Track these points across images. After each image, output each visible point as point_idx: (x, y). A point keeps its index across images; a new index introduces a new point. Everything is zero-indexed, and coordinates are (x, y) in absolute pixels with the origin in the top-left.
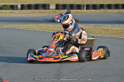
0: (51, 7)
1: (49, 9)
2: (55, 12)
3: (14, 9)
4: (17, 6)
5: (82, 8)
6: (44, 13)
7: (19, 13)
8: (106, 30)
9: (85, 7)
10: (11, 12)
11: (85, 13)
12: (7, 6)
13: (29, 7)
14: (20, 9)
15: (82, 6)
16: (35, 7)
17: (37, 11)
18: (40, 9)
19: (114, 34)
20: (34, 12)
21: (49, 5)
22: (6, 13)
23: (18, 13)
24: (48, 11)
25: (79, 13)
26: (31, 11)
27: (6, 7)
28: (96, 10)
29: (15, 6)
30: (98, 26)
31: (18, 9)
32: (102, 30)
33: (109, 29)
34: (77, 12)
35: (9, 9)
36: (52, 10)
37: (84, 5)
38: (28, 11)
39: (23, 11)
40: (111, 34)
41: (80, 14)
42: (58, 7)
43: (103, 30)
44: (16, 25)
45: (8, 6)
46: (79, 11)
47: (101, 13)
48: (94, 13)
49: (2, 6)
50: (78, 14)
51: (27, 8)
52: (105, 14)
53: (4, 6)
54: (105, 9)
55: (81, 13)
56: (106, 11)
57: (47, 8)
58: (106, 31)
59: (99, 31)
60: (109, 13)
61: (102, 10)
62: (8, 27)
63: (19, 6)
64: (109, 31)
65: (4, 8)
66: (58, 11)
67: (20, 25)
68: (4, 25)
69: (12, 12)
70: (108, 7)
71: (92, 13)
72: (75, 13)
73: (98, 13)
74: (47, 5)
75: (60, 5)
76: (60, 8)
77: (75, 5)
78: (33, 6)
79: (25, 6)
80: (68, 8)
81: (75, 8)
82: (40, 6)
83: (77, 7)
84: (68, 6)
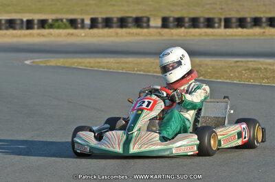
0: (152, 23)
1: (148, 27)
2: (160, 34)
3: (76, 28)
4: (83, 20)
5: (216, 25)
6: (137, 34)
7: (85, 36)
8: (253, 69)
9: (223, 24)
10: (68, 34)
11: (221, 35)
12: (62, 20)
13: (108, 23)
14: (89, 26)
15: (217, 20)
16: (119, 24)
17: (124, 30)
18: (129, 27)
19: (267, 79)
20: (117, 34)
21: (148, 20)
23: (83, 34)
24: (145, 30)
25: (208, 35)
26: (111, 30)
27: (60, 22)
28: (245, 30)
29: (79, 21)
30: (242, 61)
31: (86, 26)
32: (245, 70)
33: (260, 69)
34: (205, 32)
35: (66, 28)
36: (155, 30)
37: (220, 20)
38: (106, 31)
39: (95, 31)
40: (261, 78)
41: (212, 37)
42: (165, 23)
43: (249, 69)
44: (75, 60)
45: (64, 20)
46: (209, 31)
47: (254, 35)
48: (240, 36)
49: (53, 20)
50: (206, 38)
51: (104, 24)
52: (262, 38)
53: (57, 20)
54: (264, 28)
55: (213, 35)
56: (264, 32)
57: (145, 25)
58: (254, 72)
59: (238, 72)
60: (270, 35)
61: (257, 30)
62: (58, 64)
63: (87, 22)
64: (259, 73)
65: (56, 24)
66: (166, 30)
67: (83, 60)
68: (52, 60)
69: (72, 34)
70: (269, 23)
71: (236, 35)
72: (201, 35)
73: (247, 35)
74: (145, 19)
75: (171, 19)
76: (171, 25)
77: (202, 20)
78: (115, 20)
79: (100, 20)
80: (187, 25)
81: (201, 25)
82: (130, 20)
83: (206, 23)
84: (187, 20)
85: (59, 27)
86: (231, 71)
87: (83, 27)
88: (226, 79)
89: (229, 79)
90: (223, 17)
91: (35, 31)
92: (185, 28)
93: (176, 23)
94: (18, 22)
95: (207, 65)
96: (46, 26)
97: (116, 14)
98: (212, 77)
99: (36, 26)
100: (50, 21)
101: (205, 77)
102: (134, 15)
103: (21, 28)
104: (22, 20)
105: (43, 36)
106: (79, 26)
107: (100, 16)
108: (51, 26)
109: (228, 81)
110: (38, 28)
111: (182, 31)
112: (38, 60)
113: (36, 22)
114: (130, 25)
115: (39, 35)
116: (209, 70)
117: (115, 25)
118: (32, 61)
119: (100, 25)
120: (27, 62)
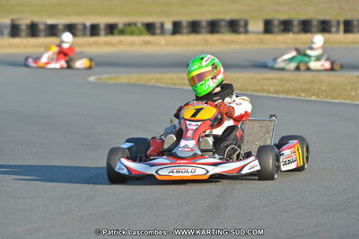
0: (251, 27)
1: (246, 32)
2: (261, 42)
3: (153, 34)
4: (162, 25)
5: (334, 29)
6: (232, 42)
7: (167, 44)
9: (342, 27)
10: (145, 42)
11: (340, 43)
12: (135, 24)
13: (194, 27)
14: (171, 32)
15: (334, 23)
16: (209, 29)
17: (215, 37)
18: (222, 33)
20: (206, 42)
21: (246, 23)
22: (132, 44)
23: (163, 42)
24: (242, 37)
27: (133, 27)
29: (158, 25)
31: (166, 32)
35: (140, 33)
36: (255, 36)
37: (338, 22)
38: (193, 37)
39: (178, 38)
42: (268, 27)
45: (139, 25)
49: (124, 24)
51: (190, 28)
53: (129, 25)
57: (242, 29)
62: (132, 81)
63: (169, 26)
65: (129, 29)
66: (269, 37)
69: (149, 42)
74: (242, 23)
75: (276, 23)
76: (276, 29)
77: (315, 23)
78: (204, 24)
79: (185, 24)
80: (296, 29)
81: (314, 29)
82: (223, 24)
83: (320, 27)
84: (296, 23)
85: (132, 33)
86: (351, 89)
87: (163, 32)
88: (345, 99)
89: (350, 99)
90: (342, 19)
91: (102, 39)
92: (294, 33)
93: (282, 27)
94: (80, 27)
95: (321, 81)
96: (116, 32)
97: (204, 17)
98: (327, 97)
99: (102, 32)
100: (121, 26)
101: (318, 97)
102: (228, 17)
103: (84, 35)
104: (84, 26)
105: (112, 44)
106: (158, 31)
107: (185, 19)
108: (122, 32)
109: (348, 101)
110: (106, 34)
111: (289, 37)
112: (104, 76)
113: (102, 27)
114: (223, 30)
115: (106, 44)
116: (324, 88)
117: (203, 30)
118: (97, 77)
119: (185, 30)
120: (92, 79)
